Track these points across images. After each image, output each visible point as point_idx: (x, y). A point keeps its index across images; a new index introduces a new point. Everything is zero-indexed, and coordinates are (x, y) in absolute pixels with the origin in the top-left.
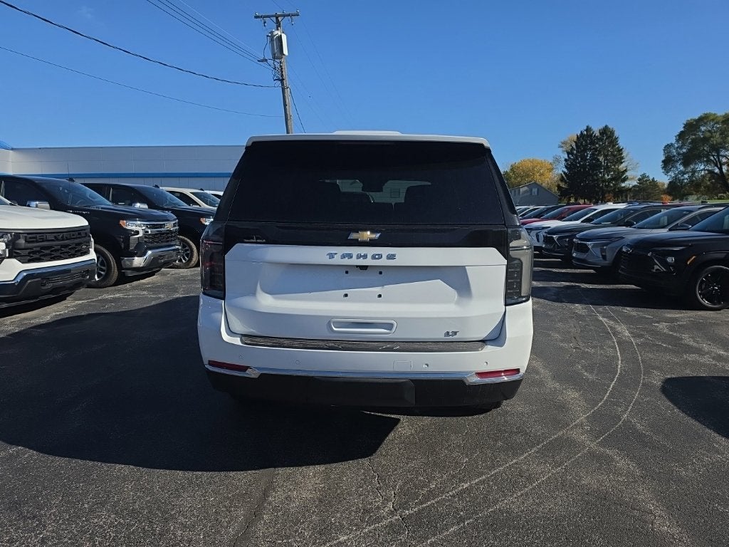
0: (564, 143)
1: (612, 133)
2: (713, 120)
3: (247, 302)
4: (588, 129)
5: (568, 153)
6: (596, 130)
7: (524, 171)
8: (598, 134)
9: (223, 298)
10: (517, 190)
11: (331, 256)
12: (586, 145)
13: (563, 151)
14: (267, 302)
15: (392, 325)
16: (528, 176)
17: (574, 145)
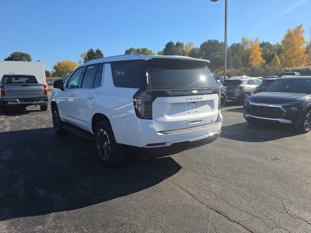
0: (82, 55)
1: (101, 52)
2: (134, 50)
3: (161, 119)
4: (91, 50)
5: (85, 59)
6: (95, 50)
7: (64, 66)
8: (95, 52)
9: (152, 119)
10: (65, 74)
11: (187, 99)
12: (91, 56)
13: (83, 58)
14: (168, 118)
15: (201, 120)
16: (66, 68)
17: (86, 56)
